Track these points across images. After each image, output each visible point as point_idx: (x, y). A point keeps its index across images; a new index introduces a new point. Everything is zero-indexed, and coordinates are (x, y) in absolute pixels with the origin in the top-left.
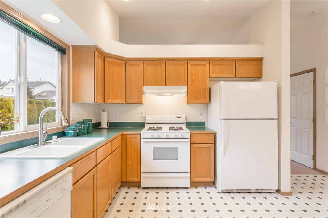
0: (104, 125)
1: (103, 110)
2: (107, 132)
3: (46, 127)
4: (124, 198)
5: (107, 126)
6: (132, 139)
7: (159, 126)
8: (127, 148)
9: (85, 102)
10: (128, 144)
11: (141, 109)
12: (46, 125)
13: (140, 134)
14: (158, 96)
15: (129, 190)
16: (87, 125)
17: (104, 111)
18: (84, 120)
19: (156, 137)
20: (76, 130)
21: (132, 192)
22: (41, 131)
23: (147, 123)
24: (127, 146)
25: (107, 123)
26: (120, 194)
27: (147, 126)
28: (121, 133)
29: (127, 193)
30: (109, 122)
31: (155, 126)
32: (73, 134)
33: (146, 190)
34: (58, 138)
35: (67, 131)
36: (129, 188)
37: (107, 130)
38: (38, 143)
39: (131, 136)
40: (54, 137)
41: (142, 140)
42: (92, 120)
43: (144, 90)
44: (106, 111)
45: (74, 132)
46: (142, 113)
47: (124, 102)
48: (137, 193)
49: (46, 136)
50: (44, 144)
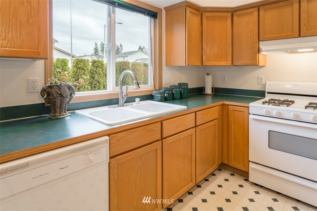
0: (209, 91)
1: (207, 73)
2: (212, 99)
3: (127, 90)
4: (220, 186)
5: (212, 92)
6: (235, 111)
7: (290, 98)
8: (229, 123)
9: (176, 65)
10: (231, 119)
11: (258, 73)
12: (127, 87)
13: (248, 107)
14: (289, 53)
15: (232, 177)
16: (179, 89)
17: (208, 75)
18: (179, 84)
19: (274, 115)
20: (164, 94)
21: (235, 182)
22: (120, 93)
23: (268, 93)
24: (229, 120)
25: (212, 88)
26: (217, 178)
27: (268, 97)
28: (221, 103)
29: (227, 180)
30: (215, 88)
31: (282, 98)
32: (160, 98)
33: (257, 189)
34: (140, 101)
35: (154, 94)
36: (232, 175)
37: (213, 97)
38: (118, 104)
39: (234, 108)
40: (137, 100)
41: (251, 116)
42: (187, 84)
43: (260, 47)
44: (211, 75)
45: (161, 96)
46: (261, 79)
47: (230, 63)
48: (241, 186)
49: (126, 98)
50: (123, 106)
